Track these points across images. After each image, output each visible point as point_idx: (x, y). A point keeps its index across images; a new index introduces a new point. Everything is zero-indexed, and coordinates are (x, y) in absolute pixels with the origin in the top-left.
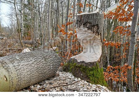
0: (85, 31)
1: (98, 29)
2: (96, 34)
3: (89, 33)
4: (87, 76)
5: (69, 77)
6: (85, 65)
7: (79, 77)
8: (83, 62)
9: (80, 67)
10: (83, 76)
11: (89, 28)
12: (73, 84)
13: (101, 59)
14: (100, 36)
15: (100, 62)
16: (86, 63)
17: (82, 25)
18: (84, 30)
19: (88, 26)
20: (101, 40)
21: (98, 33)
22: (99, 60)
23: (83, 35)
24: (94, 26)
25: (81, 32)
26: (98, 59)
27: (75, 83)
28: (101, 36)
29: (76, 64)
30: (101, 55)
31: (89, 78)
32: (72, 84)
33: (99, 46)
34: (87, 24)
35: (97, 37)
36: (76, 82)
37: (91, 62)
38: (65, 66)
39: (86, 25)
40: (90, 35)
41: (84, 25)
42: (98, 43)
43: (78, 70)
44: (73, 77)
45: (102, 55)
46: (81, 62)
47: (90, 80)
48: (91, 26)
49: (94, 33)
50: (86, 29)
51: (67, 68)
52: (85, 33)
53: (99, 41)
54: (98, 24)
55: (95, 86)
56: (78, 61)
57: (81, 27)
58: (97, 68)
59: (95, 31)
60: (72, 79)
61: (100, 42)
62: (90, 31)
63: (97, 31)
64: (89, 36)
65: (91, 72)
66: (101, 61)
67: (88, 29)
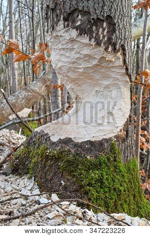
0: (72, 41)
1: (114, 31)
2: (106, 49)
3: (85, 46)
4: (81, 187)
5: (24, 192)
6: (73, 151)
7: (54, 192)
8: (68, 141)
9: (57, 159)
10: (65, 188)
11: (82, 31)
12: (30, 214)
13: (127, 131)
14: (119, 54)
15: (124, 140)
16: (76, 145)
17: (61, 22)
18: (67, 36)
19: (79, 23)
20: (127, 69)
21: (114, 45)
22: (123, 134)
23: (67, 54)
24: (98, 22)
25: (60, 46)
26: (116, 132)
27: (37, 210)
28: (124, 55)
29: (47, 149)
30: (127, 116)
31: (86, 193)
32: (26, 216)
33: (120, 88)
34: (75, 15)
35: (110, 57)
36: (42, 208)
37: (93, 140)
38: (16, 159)
39: (74, 21)
40: (86, 51)
41: (65, 20)
42: (117, 79)
43: (51, 166)
44: (37, 191)
45: (130, 117)
46: (60, 141)
47: (90, 199)
48: (90, 22)
49: (98, 44)
50: (74, 33)
51: (23, 164)
52: (70, 45)
53: (118, 73)
54: (112, 15)
55: (107, 218)
56: (52, 138)
57: (58, 28)
58: (115, 160)
59: (104, 37)
60: (31, 198)
61: (123, 75)
62: (85, 40)
63: (110, 39)
64: (86, 56)
65: (95, 174)
66: (127, 135)
67: (81, 34)
